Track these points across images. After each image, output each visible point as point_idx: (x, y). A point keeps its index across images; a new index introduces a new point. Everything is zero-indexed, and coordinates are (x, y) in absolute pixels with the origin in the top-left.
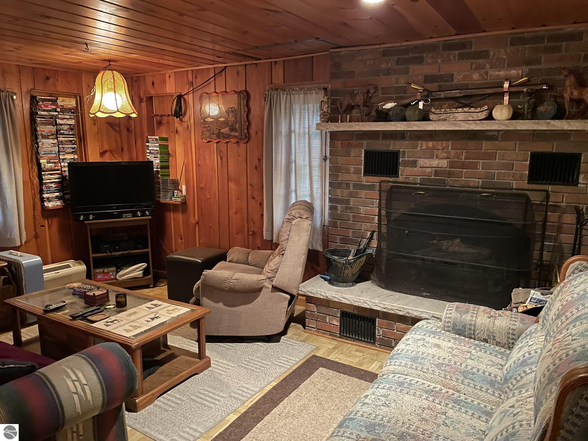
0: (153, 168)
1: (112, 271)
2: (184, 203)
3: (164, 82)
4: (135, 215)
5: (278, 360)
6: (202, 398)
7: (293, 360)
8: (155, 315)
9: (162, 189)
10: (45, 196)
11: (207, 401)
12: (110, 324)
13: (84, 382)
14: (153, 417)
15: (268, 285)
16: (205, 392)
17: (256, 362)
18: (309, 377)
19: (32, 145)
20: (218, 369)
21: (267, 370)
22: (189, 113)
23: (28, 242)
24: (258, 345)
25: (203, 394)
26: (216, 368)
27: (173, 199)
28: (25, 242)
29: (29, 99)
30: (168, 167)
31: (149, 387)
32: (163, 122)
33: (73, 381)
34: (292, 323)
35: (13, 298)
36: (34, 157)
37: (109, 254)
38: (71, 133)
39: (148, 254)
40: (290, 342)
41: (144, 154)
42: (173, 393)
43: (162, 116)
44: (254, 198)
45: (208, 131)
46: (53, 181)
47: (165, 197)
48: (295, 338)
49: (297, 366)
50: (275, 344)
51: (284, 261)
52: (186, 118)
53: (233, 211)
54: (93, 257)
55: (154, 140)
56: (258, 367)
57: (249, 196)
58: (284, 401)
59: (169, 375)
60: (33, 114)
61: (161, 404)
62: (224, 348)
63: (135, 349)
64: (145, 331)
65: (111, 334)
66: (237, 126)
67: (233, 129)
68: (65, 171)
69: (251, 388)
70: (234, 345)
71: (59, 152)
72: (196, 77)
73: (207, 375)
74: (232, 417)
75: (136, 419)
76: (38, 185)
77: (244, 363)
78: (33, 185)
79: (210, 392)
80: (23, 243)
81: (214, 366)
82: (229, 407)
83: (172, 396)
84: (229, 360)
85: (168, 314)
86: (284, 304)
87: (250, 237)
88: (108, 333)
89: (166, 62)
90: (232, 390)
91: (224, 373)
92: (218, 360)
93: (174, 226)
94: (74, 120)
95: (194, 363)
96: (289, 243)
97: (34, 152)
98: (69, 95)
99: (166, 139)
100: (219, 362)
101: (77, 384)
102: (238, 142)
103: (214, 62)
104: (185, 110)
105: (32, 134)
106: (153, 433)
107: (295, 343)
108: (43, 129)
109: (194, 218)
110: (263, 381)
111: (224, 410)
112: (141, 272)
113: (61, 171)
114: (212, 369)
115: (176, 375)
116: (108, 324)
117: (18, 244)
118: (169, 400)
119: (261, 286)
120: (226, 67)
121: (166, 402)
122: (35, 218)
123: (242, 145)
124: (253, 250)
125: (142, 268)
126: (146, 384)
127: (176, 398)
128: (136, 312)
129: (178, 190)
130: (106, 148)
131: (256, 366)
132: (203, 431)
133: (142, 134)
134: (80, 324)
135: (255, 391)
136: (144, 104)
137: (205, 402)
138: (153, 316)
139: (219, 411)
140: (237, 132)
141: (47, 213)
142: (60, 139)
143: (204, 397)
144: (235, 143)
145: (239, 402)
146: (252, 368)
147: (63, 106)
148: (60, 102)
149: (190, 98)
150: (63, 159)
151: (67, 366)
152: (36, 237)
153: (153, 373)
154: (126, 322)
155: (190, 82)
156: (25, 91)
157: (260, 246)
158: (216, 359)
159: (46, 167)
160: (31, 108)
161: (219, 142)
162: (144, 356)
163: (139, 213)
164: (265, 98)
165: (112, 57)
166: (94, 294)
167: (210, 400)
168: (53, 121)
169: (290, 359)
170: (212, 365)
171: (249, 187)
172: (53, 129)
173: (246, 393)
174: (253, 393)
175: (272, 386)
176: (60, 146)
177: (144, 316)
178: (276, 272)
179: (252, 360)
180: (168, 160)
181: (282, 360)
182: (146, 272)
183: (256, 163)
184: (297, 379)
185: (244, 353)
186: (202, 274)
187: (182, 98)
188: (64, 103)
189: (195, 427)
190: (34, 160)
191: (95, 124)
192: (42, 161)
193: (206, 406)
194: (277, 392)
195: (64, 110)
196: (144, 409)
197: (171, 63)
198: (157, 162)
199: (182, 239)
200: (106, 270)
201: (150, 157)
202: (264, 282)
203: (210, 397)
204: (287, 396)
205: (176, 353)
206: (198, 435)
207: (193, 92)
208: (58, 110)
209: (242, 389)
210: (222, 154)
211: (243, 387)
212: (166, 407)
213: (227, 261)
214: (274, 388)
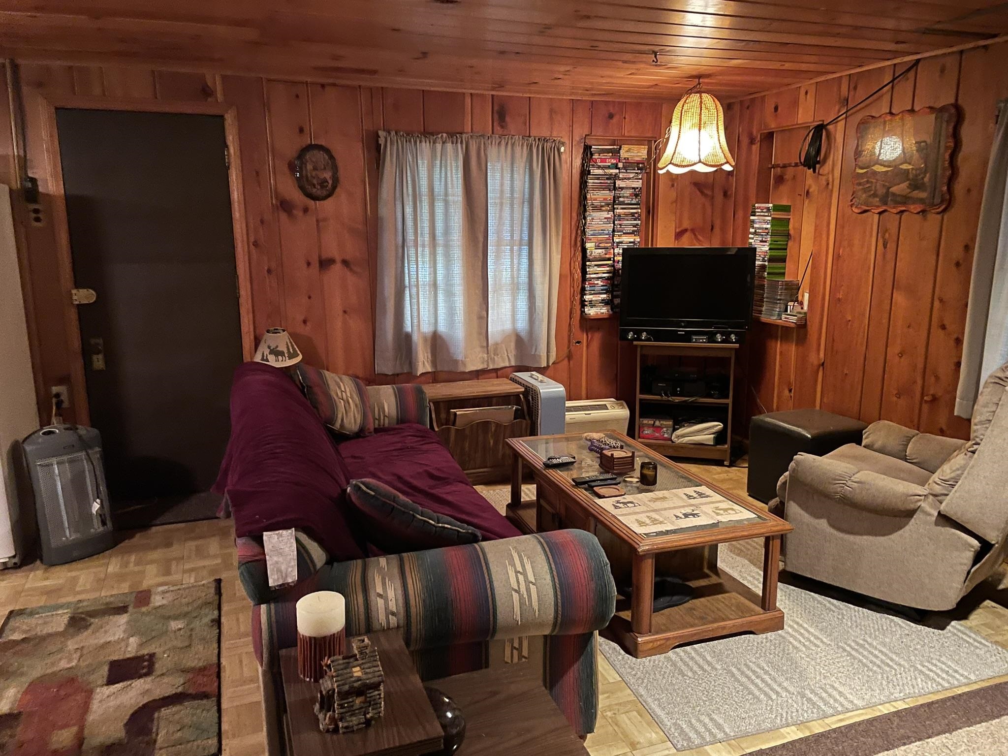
0: (755, 260)
1: (667, 427)
2: (802, 326)
3: (795, 103)
4: (712, 339)
5: (926, 664)
6: (749, 678)
7: (962, 675)
8: (693, 511)
9: (767, 298)
10: (587, 298)
11: (756, 686)
12: (621, 505)
13: (531, 578)
14: (658, 675)
15: (930, 509)
16: (758, 670)
17: (877, 652)
18: (986, 721)
19: (578, 221)
20: (795, 639)
21: (896, 675)
22: (833, 158)
23: (558, 363)
24: (893, 620)
25: (754, 672)
26: (792, 636)
27: (783, 316)
28: (553, 363)
29: (582, 151)
30: (783, 260)
31: (664, 625)
32: (785, 177)
33: (517, 572)
34: (988, 601)
35: (517, 439)
36: (579, 239)
37: (665, 398)
38: (634, 201)
39: (727, 408)
40: (970, 637)
41: (745, 237)
42: (702, 650)
43: (784, 166)
44: (943, 327)
45: (865, 190)
46: (600, 275)
47: (770, 312)
48: (984, 634)
49: (966, 689)
50: (933, 630)
51: (973, 466)
52: (826, 169)
53: (894, 350)
54: (641, 400)
55: (765, 210)
56: (878, 662)
57: (933, 323)
58: (911, 746)
59: (702, 618)
60: (584, 173)
61: (678, 659)
62: (819, 605)
63: (644, 555)
64: (667, 532)
65: (616, 521)
66: (926, 180)
67: (916, 185)
68: (618, 262)
69: (849, 696)
70: (841, 606)
71: (614, 231)
72: (855, 88)
73: (771, 641)
74: (793, 731)
75: (633, 669)
76: (580, 279)
77: (849, 645)
78: (573, 280)
79: (766, 672)
80: (550, 363)
81: (790, 630)
82: (792, 712)
83: (699, 654)
84: (821, 630)
85: (713, 514)
86: (964, 555)
87: (925, 407)
88: (613, 519)
89: (804, 67)
90: (809, 684)
91: (804, 649)
92: (801, 622)
93: (781, 366)
94: (641, 181)
95: (752, 613)
96: (992, 431)
97: (579, 232)
98: (639, 142)
99: (786, 209)
100: (801, 625)
101: (521, 577)
102: (923, 211)
103: (896, 54)
104: (826, 152)
105: (580, 203)
106: (649, 700)
107: (980, 643)
108: (596, 196)
109: (818, 355)
110: (878, 691)
111: (782, 714)
112: (712, 436)
113: (614, 261)
114: (783, 634)
115: (713, 622)
116: (618, 505)
117: (544, 364)
118: (692, 658)
119: (912, 506)
120: (918, 61)
121: (687, 660)
122: (570, 330)
123: (933, 218)
124: (922, 432)
125: (714, 430)
126: (659, 619)
127: (705, 659)
128: (666, 498)
129: (797, 300)
130: (686, 224)
131: (874, 659)
132: (732, 734)
133: (746, 199)
134: (582, 495)
135: (856, 705)
136: (755, 148)
137: (752, 687)
138: (688, 510)
139: (771, 712)
140: (925, 191)
141: (588, 324)
142: (618, 211)
143: (753, 677)
144: (918, 213)
145: (815, 711)
146: (864, 661)
147: (628, 159)
148: (623, 154)
149: (838, 131)
150: (618, 243)
151: (515, 548)
152: (569, 357)
153: (677, 605)
154: (645, 509)
155: (842, 98)
156: (578, 139)
157: (944, 428)
158: (797, 620)
159: (593, 254)
160: (583, 165)
161: (885, 211)
162: (658, 572)
163: (719, 337)
164: (998, 116)
165: (703, 70)
166: (612, 455)
167: (762, 685)
168: (611, 183)
169: (956, 671)
170: (785, 627)
171: (937, 303)
172: (608, 195)
173: (836, 700)
174: (850, 706)
175: (895, 707)
176: (616, 222)
177: (675, 508)
178: (953, 486)
179: (870, 644)
180: (785, 247)
181: (936, 665)
182: (720, 438)
183: (958, 253)
184: (956, 713)
185: (857, 627)
186: (792, 460)
187: (824, 131)
188: (629, 154)
189: (721, 721)
190: (579, 244)
191: (673, 186)
192: (588, 245)
193: (750, 693)
194: (902, 723)
195: (629, 165)
196: (649, 658)
197: (812, 67)
198: (763, 249)
199: (790, 391)
200: (657, 423)
201: (754, 241)
202: (920, 500)
203: (763, 680)
204: (920, 740)
205: (727, 585)
206: (720, 735)
207: (846, 118)
208: (620, 165)
209: (830, 690)
210: (887, 235)
211: (833, 687)
212: (683, 668)
213: (863, 444)
214: (897, 713)
